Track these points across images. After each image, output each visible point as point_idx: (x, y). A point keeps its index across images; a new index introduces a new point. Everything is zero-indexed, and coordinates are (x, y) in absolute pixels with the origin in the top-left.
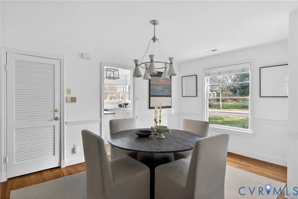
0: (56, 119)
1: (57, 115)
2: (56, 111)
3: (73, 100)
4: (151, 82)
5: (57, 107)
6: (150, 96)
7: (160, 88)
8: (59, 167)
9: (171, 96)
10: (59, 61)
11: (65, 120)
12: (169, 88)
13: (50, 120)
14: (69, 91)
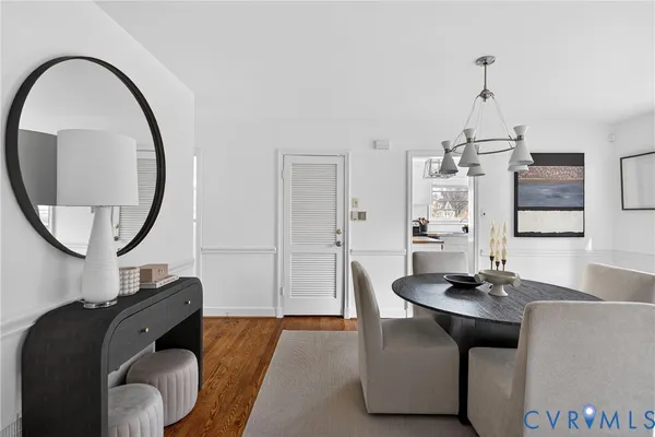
0: (338, 244)
1: (340, 238)
2: (338, 232)
3: (362, 216)
4: (520, 178)
5: (340, 227)
6: (517, 208)
7: (545, 191)
8: (342, 317)
9: (582, 209)
10: (341, 159)
11: (350, 248)
12: (579, 188)
13: (331, 246)
14: (355, 203)
